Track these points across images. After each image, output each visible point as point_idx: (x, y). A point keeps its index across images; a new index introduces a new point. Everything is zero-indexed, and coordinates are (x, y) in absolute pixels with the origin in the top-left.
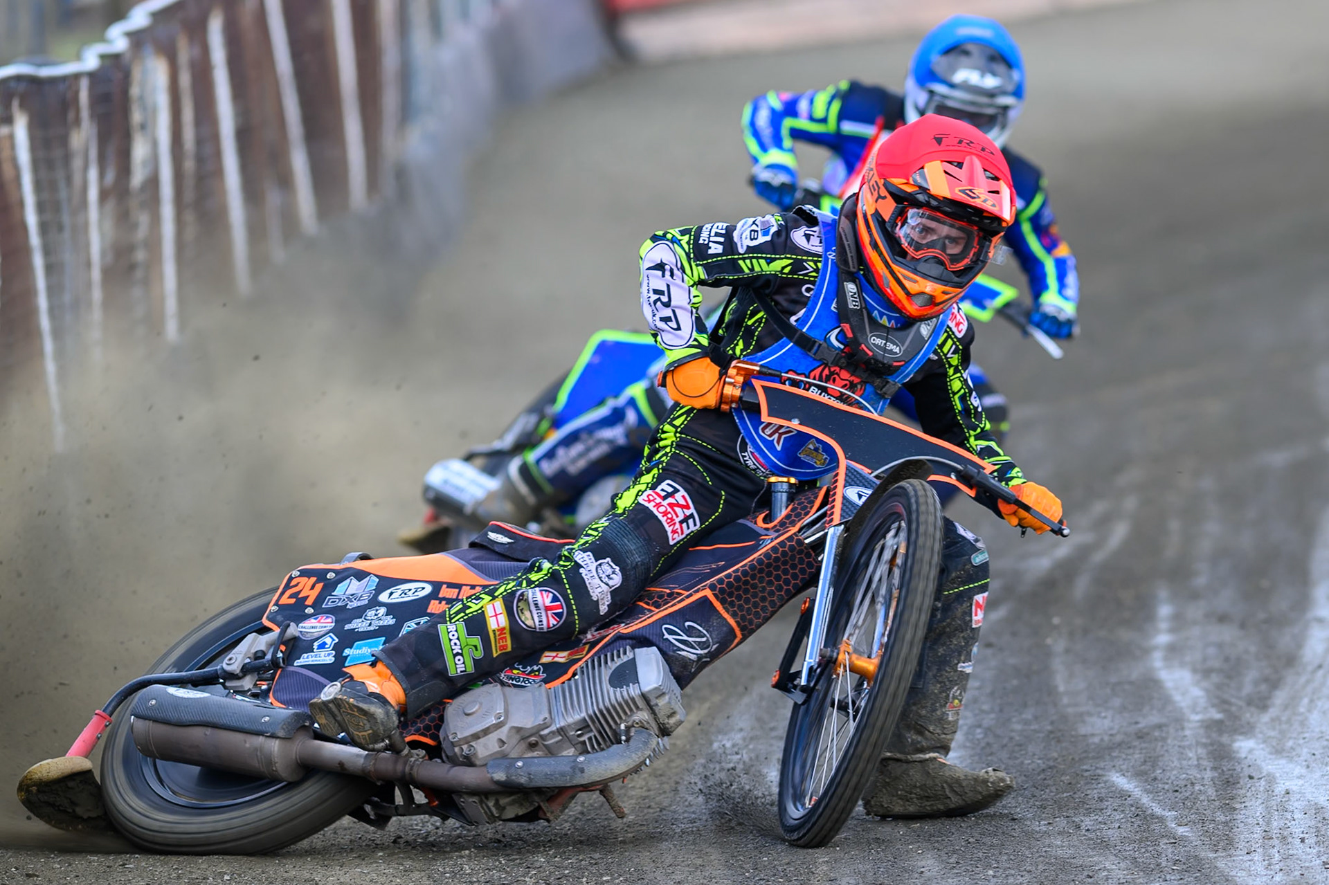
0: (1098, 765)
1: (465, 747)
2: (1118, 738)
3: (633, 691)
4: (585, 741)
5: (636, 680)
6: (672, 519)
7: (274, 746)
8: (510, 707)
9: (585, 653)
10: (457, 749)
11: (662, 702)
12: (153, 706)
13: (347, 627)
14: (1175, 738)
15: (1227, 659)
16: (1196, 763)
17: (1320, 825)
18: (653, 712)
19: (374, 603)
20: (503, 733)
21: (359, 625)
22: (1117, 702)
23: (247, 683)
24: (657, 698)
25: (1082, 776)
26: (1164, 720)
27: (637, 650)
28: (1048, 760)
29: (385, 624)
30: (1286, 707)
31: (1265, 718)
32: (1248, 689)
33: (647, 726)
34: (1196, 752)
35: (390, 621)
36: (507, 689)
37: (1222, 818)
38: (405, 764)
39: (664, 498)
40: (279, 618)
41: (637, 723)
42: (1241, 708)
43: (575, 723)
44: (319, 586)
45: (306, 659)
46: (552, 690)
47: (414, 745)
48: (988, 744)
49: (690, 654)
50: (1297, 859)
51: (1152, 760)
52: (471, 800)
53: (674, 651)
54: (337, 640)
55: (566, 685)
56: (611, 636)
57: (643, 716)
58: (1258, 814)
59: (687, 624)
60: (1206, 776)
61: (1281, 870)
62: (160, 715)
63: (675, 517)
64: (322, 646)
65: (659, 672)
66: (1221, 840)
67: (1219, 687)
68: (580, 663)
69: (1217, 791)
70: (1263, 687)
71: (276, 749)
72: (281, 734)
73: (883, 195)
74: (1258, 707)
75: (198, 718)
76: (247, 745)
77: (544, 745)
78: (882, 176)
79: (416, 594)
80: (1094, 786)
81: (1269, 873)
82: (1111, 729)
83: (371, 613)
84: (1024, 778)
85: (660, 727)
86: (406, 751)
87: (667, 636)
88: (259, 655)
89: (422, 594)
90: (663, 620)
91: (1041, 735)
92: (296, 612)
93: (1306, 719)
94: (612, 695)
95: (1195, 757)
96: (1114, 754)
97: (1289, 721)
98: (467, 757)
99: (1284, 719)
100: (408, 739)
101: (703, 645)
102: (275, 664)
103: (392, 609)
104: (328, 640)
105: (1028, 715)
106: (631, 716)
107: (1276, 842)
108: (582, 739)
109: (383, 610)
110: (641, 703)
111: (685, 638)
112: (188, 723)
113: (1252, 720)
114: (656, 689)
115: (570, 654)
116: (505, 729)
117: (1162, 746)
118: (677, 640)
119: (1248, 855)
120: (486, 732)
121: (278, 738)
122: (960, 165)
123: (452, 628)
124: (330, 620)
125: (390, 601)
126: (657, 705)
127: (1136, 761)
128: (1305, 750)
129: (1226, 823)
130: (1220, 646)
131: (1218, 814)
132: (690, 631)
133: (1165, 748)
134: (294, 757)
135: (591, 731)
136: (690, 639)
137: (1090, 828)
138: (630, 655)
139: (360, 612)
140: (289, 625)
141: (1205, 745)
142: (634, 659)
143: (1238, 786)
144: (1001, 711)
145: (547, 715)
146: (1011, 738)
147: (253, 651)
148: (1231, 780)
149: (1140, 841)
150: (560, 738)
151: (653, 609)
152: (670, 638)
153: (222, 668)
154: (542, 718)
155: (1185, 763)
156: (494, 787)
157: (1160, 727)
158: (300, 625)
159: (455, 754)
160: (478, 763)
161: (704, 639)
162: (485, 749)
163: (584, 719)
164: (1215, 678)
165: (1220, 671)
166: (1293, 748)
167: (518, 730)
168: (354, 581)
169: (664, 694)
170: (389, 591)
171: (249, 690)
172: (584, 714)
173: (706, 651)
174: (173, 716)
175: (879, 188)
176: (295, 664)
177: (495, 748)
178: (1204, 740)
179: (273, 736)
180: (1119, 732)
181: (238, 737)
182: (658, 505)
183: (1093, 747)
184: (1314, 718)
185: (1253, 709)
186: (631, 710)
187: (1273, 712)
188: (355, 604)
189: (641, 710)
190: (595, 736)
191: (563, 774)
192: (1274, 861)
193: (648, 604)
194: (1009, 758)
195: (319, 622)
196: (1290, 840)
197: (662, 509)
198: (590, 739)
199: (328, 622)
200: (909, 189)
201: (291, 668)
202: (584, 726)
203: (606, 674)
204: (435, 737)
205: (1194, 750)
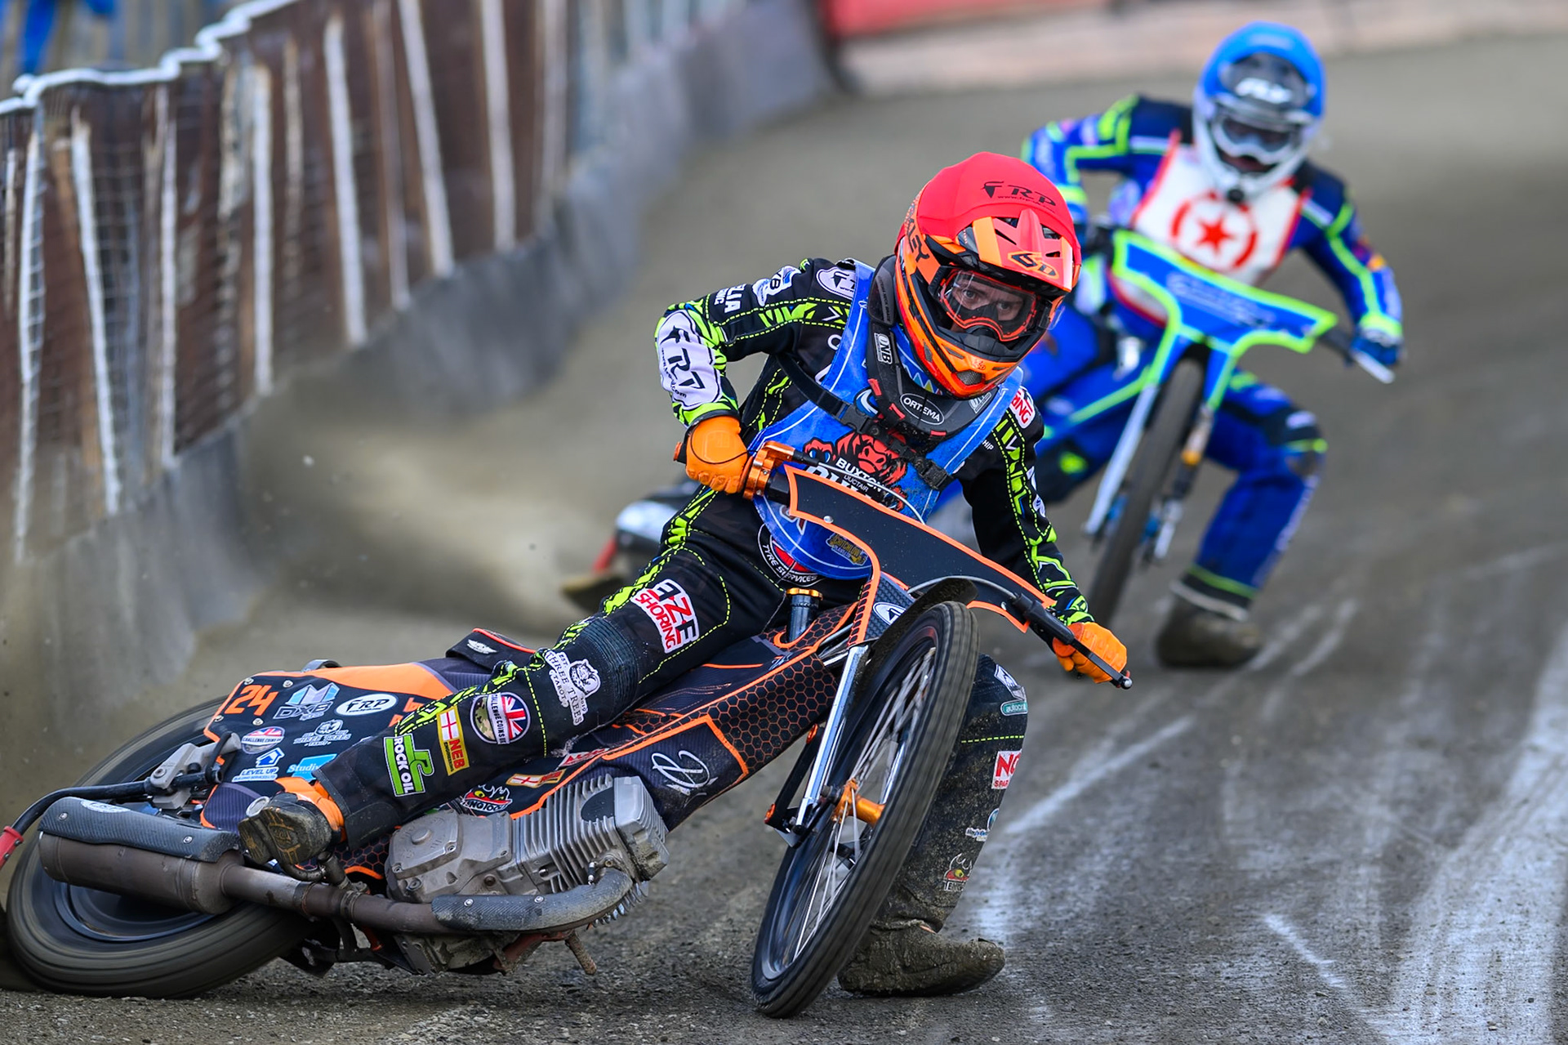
0: (1253, 905)
1: (409, 881)
2: (1282, 875)
3: (607, 824)
4: (549, 881)
5: (611, 813)
6: (668, 623)
7: (195, 871)
8: (465, 837)
9: (559, 778)
10: (400, 883)
11: (641, 840)
12: (63, 820)
13: (297, 741)
14: (1346, 878)
15: (1422, 790)
16: (1364, 906)
17: (1492, 980)
18: (630, 851)
19: (331, 715)
20: (455, 866)
21: (310, 739)
22: (1287, 834)
23: (178, 801)
24: (634, 835)
25: (1233, 917)
26: (1337, 857)
27: (617, 779)
28: (1199, 897)
29: (339, 739)
30: (1478, 846)
31: (1453, 857)
32: (1439, 824)
33: (622, 867)
34: (1368, 892)
35: (345, 736)
36: (465, 817)
37: (1383, 969)
38: (341, 897)
39: (661, 598)
40: (223, 728)
41: (609, 863)
42: (1427, 845)
43: (539, 859)
44: (273, 695)
45: (246, 775)
46: (518, 821)
47: (355, 877)
48: (1133, 877)
49: (682, 788)
50: (1460, 1018)
51: (1316, 901)
52: (414, 943)
53: (665, 784)
54: (283, 755)
55: (532, 816)
56: (591, 762)
57: (617, 854)
58: (1424, 965)
59: (681, 753)
60: (1373, 921)
61: (1439, 1030)
62: (70, 831)
63: (671, 621)
64: (266, 762)
65: (640, 805)
66: (1377, 993)
67: (1407, 820)
68: (554, 791)
69: (1382, 938)
70: (1457, 823)
71: (197, 874)
72: (203, 857)
73: (925, 253)
74: (1446, 845)
75: (113, 836)
76: (166, 869)
77: (502, 883)
78: (923, 230)
79: (378, 706)
80: (1245, 928)
81: (1425, 1032)
82: (1276, 864)
83: (325, 726)
84: (1167, 917)
85: (637, 869)
86: (344, 884)
87: (656, 766)
88: (193, 768)
89: (384, 707)
90: (654, 748)
91: (1195, 869)
92: (243, 722)
93: (1499, 859)
94: (583, 828)
95: (1365, 900)
96: (1274, 893)
97: (1479, 863)
98: (411, 892)
99: (1474, 859)
100: (347, 871)
101: (697, 778)
102: (209, 781)
103: (349, 723)
104: (273, 755)
105: (1185, 846)
106: (603, 854)
107: (1438, 998)
108: (546, 879)
109: (338, 724)
110: (615, 839)
111: (678, 769)
112: (101, 841)
113: (1437, 860)
114: (634, 823)
115: (543, 779)
116: (458, 861)
117: (1330, 886)
118: (668, 771)
119: (1404, 1013)
120: (435, 864)
121: (199, 861)
122: (1014, 222)
123: (399, 740)
124: (279, 733)
125: (348, 714)
126: (634, 843)
127: (1297, 901)
128: (1491, 895)
129: (1385, 975)
130: (1416, 775)
131: (1379, 964)
132: (684, 762)
133: (1333, 888)
134: (218, 885)
135: (557, 870)
136: (684, 771)
137: (1230, 975)
138: (608, 784)
139: (313, 725)
140: (230, 736)
141: (1379, 886)
142: (612, 790)
143: (1408, 933)
144: (1155, 840)
145: (507, 848)
146: (1161, 872)
147: (187, 763)
148: (1400, 926)
149: (1286, 991)
150: (521, 876)
151: (643, 733)
152: (661, 768)
153: (149, 781)
154: (501, 851)
155: (1351, 905)
156: (439, 928)
157: (1331, 864)
158: (245, 737)
159: (398, 888)
160: (423, 899)
161: (701, 771)
162: (433, 883)
163: (549, 855)
164: (1405, 811)
165: (1413, 803)
166: (1477, 893)
167: (472, 863)
168: (312, 689)
169: (642, 830)
170: (349, 703)
171: (180, 809)
172: (548, 850)
173: (701, 785)
174: (84, 833)
175: (920, 245)
176: (233, 781)
177: (444, 883)
178: (1379, 880)
179: (195, 859)
180: (1283, 869)
181: (156, 859)
182: (652, 606)
183: (1252, 884)
184: (1508, 859)
185: (1440, 847)
186: (603, 847)
187: (1462, 851)
188: (310, 716)
189: (615, 847)
190: (561, 876)
191: (517, 917)
192: (1433, 1020)
193: (639, 728)
194: (1155, 894)
195: (266, 734)
196: (1455, 996)
197: (657, 611)
198: (555, 879)
199: (276, 735)
200: (955, 250)
201: (228, 785)
202: (548, 864)
203: (578, 807)
204: (380, 869)
205: (1365, 891)
